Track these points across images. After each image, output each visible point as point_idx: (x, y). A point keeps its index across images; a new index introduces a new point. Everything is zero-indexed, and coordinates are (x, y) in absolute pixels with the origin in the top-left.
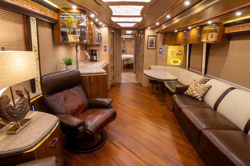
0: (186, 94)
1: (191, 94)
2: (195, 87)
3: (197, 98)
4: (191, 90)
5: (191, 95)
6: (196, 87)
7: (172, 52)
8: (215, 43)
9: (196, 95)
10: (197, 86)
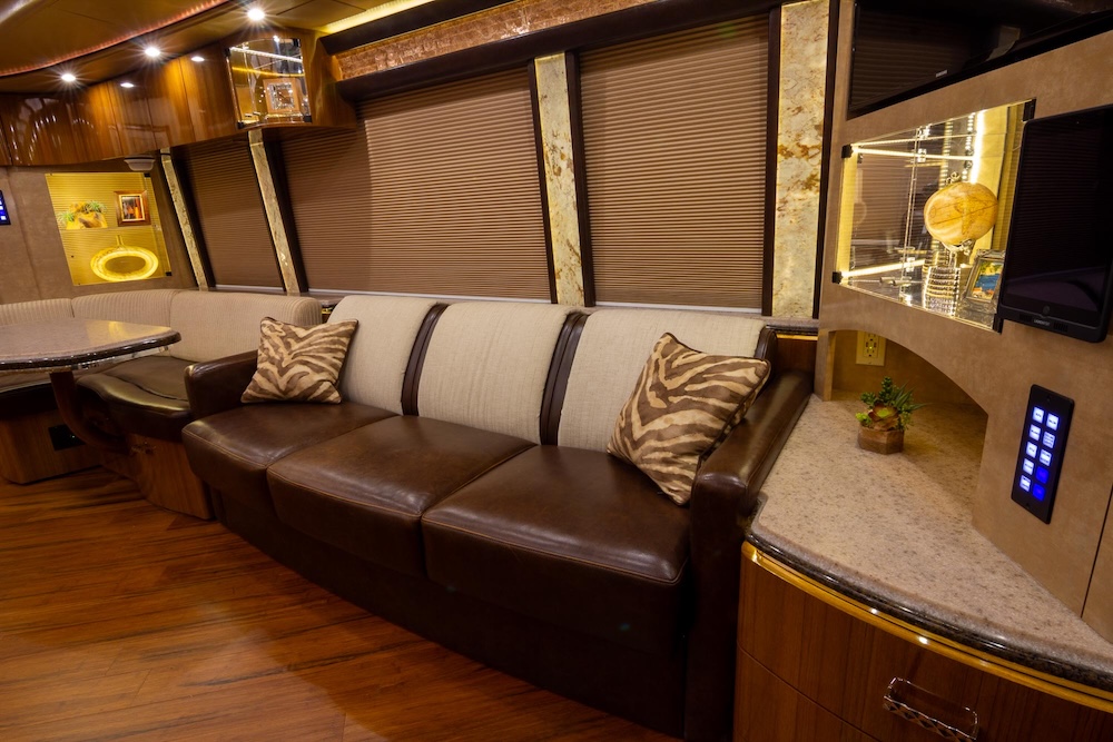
0: (255, 397)
1: (282, 387)
2: (288, 345)
3: (316, 394)
4: (274, 369)
5: (285, 392)
6: (295, 346)
7: (84, 210)
8: (310, 124)
9: (306, 382)
10: (299, 339)
